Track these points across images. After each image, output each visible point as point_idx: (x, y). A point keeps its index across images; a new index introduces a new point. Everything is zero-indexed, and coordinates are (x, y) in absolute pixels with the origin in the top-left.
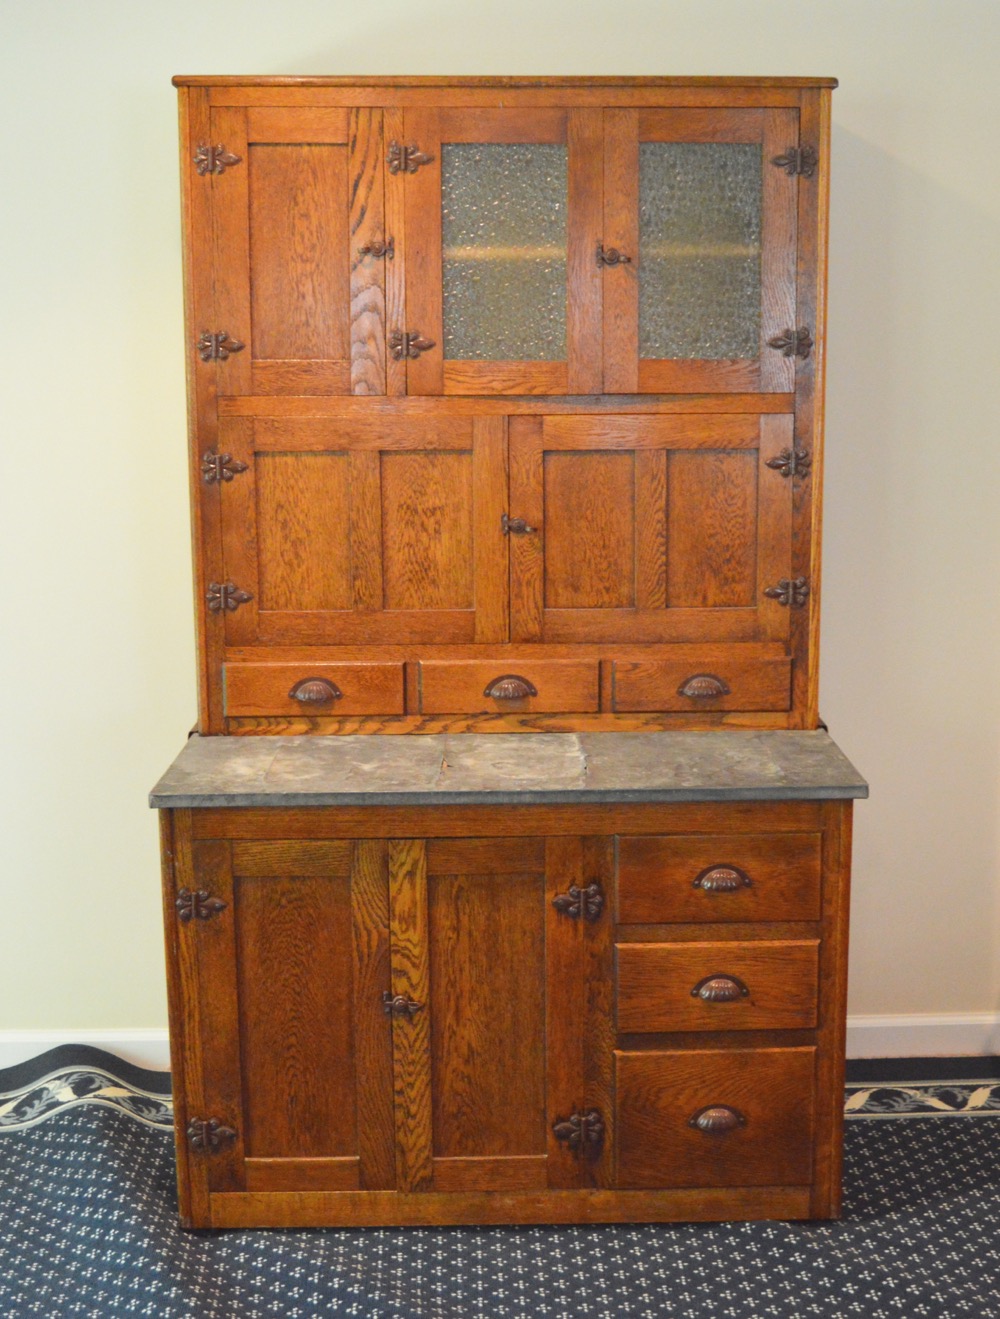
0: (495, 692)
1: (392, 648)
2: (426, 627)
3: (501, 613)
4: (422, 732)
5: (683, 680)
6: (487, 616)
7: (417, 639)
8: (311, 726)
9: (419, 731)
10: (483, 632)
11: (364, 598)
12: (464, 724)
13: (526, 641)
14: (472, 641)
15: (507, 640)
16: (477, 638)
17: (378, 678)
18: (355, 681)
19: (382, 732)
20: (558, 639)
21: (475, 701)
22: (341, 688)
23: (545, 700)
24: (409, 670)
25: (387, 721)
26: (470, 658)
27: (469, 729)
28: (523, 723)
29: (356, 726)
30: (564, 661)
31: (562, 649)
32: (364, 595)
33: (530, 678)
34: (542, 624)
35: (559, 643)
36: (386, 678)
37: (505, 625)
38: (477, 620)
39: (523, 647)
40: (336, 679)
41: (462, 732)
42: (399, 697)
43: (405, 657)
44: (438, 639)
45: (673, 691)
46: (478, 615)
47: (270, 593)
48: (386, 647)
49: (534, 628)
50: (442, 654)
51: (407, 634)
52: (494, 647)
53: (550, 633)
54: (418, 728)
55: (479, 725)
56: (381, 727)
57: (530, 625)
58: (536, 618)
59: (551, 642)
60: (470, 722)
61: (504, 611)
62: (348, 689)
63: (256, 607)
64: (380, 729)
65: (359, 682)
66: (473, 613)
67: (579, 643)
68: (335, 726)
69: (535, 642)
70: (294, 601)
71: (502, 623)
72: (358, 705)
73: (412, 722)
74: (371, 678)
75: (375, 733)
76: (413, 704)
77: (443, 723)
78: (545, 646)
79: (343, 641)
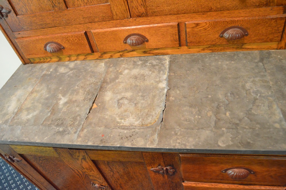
0: (129, 41)
1: (77, 26)
2: (89, 15)
3: (123, 4)
4: (102, 58)
5: (222, 30)
6: (116, 6)
7: (87, 21)
8: (59, 59)
9: (101, 58)
10: (116, 14)
11: (56, 4)
12: (119, 54)
13: (139, 16)
14: (113, 19)
15: (129, 17)
16: (115, 17)
17: (76, 40)
18: (67, 42)
19: (86, 59)
20: (155, 14)
21: (120, 45)
22: (63, 45)
23: (153, 42)
24: (88, 34)
25: (86, 55)
26: (114, 27)
27: (121, 56)
28: (145, 52)
29: (76, 58)
30: (159, 25)
31: (158, 19)
32: (56, 3)
33: (143, 34)
34: (145, 7)
35: (156, 16)
36: (79, 39)
37: (127, 10)
38: (112, 9)
39: (138, 19)
40: (59, 41)
41: (119, 57)
42: (88, 46)
43: (84, 29)
44: (96, 20)
45: (217, 36)
46: (112, 6)
47: (17, 8)
48: (75, 25)
49: (142, 10)
50: (101, 26)
51: (82, 19)
52: (124, 21)
53: (150, 11)
54: (100, 57)
55: (125, 54)
56: (85, 57)
57: (139, 8)
58: (142, 5)
59: (151, 16)
60: (121, 53)
61: (124, 2)
62: (66, 45)
63: (14, 15)
64: (85, 58)
65: (68, 41)
66: (110, 5)
67: (166, 15)
68: (68, 58)
69: (144, 16)
70: (28, 9)
71: (125, 9)
72: (72, 51)
73: (97, 55)
74: (73, 40)
75: (84, 60)
76: (94, 48)
77: (110, 55)
78: (149, 18)
79: (56, 25)
